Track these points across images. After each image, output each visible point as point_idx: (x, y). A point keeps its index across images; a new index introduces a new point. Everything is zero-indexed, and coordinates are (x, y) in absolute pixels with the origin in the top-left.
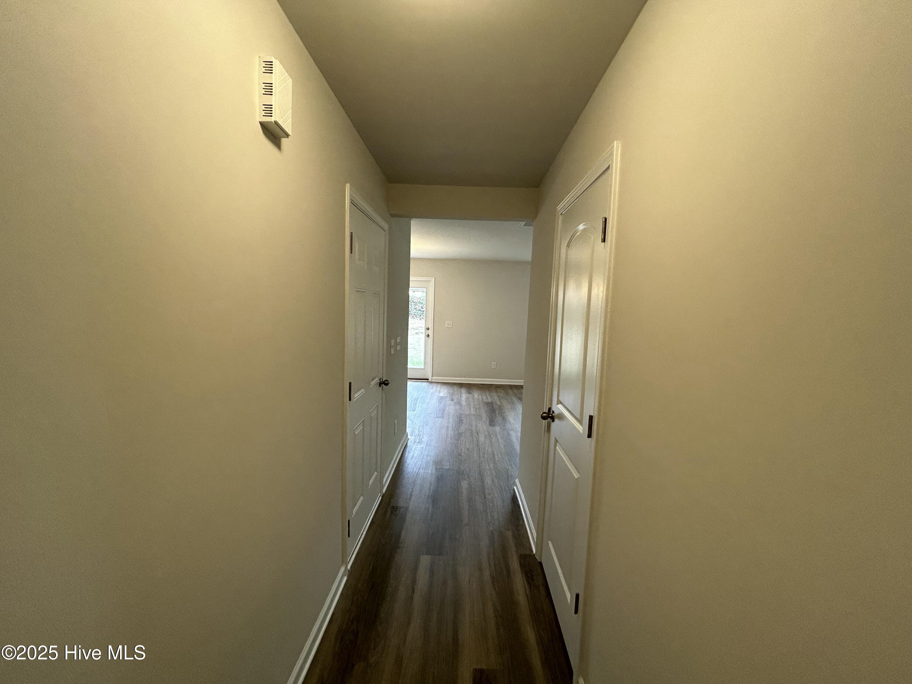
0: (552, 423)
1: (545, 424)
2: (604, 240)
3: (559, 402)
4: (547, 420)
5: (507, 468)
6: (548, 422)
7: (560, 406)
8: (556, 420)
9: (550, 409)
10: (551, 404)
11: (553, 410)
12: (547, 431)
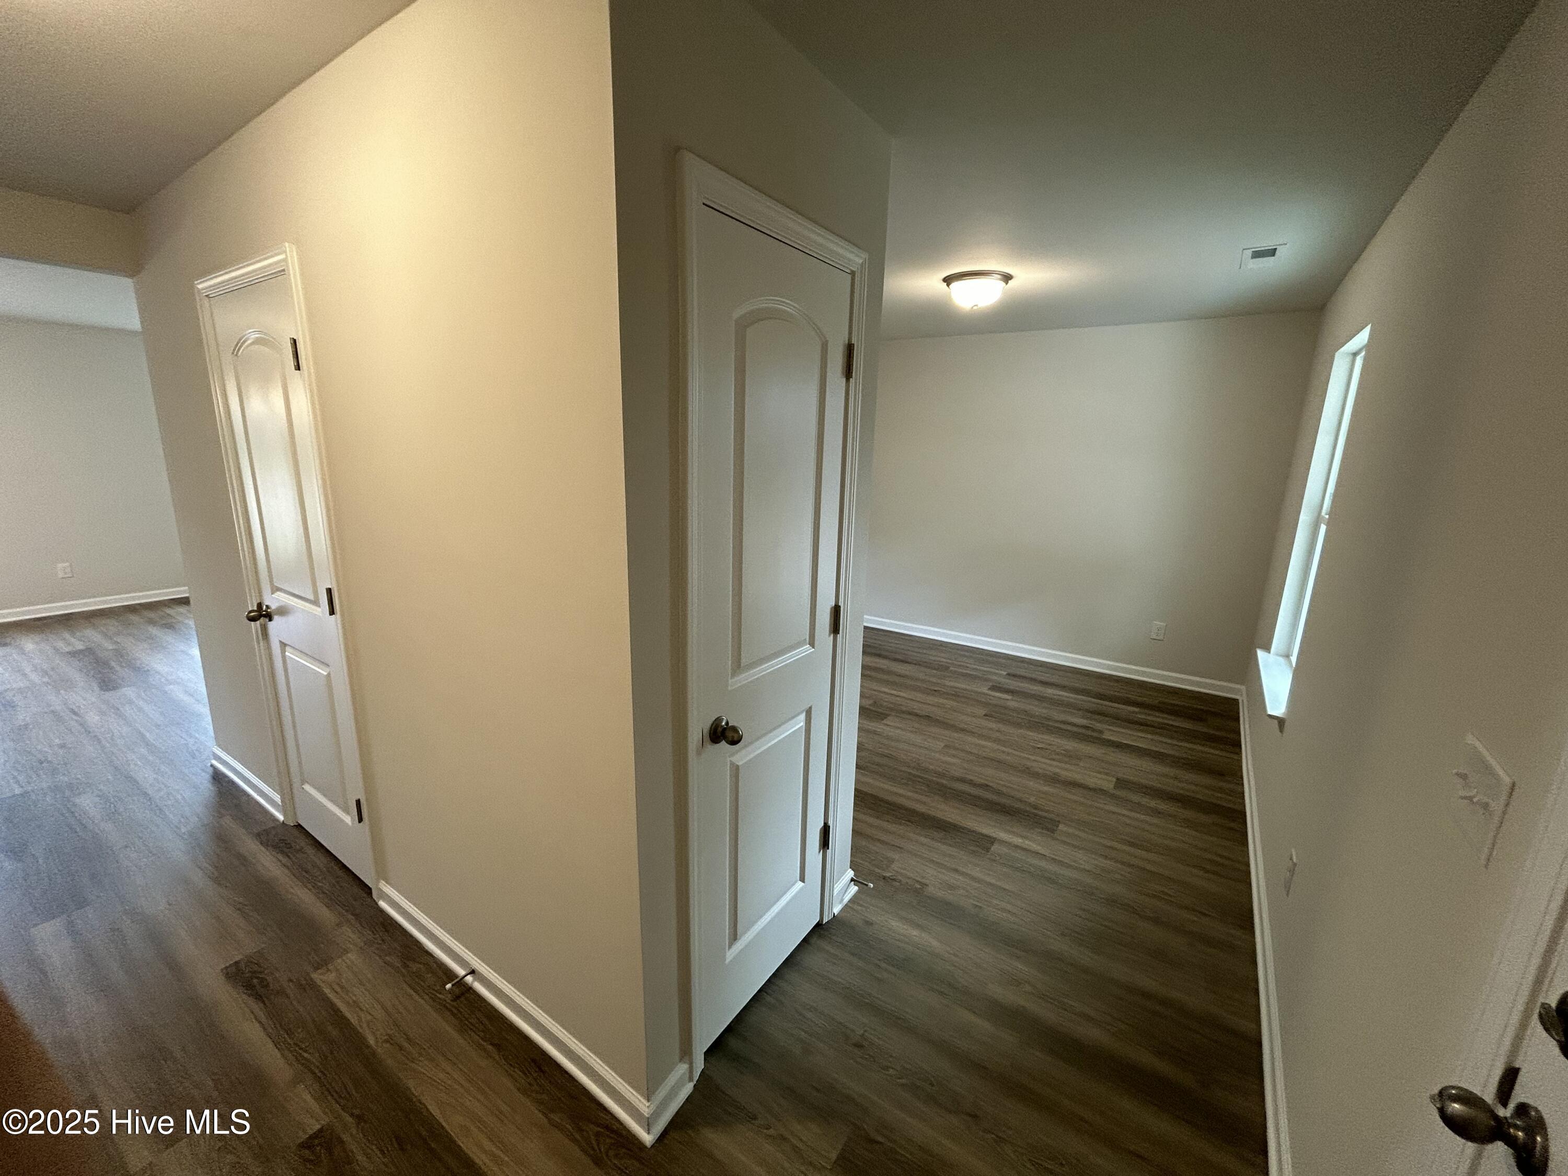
0: (270, 623)
1: (257, 629)
2: (298, 368)
3: (275, 589)
4: (258, 622)
5: (183, 742)
6: (261, 625)
7: (279, 595)
8: (276, 618)
9: (260, 605)
10: (261, 596)
11: (267, 604)
12: (263, 639)
